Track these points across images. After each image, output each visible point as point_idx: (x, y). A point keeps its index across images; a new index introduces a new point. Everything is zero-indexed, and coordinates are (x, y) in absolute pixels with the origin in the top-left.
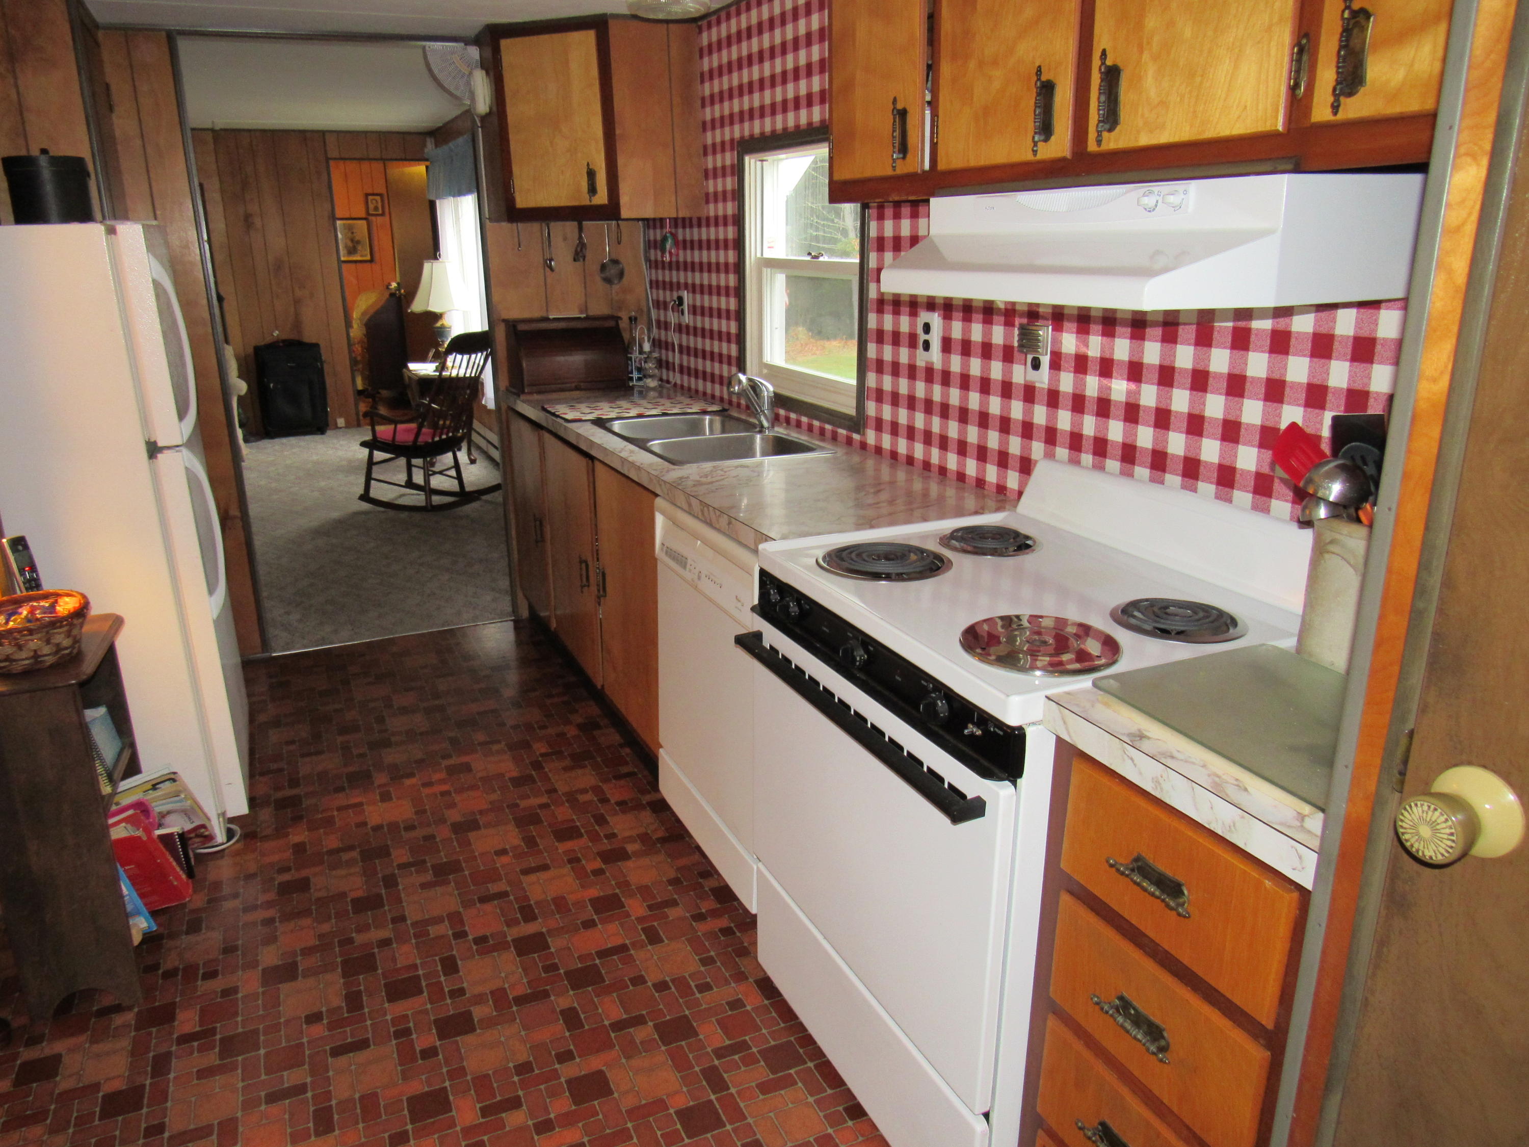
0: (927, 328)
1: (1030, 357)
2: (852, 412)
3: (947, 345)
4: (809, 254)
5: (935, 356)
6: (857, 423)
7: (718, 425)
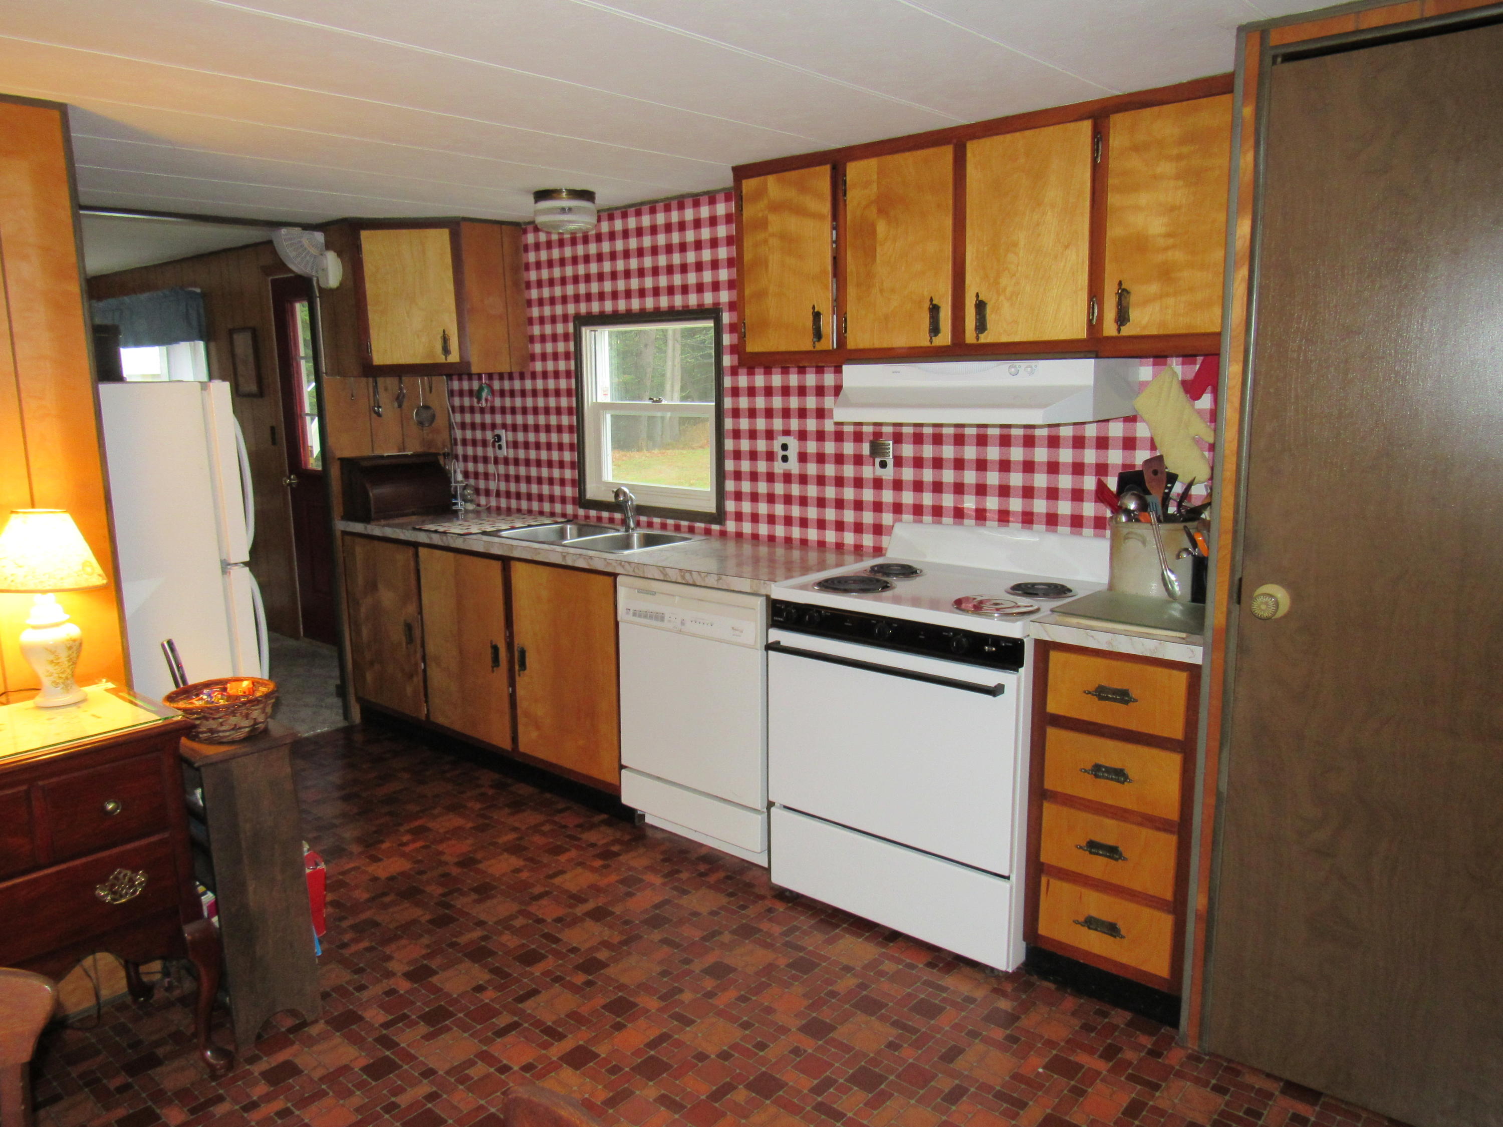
0: (785, 447)
1: (878, 461)
2: (714, 510)
3: (803, 457)
4: (651, 399)
5: (793, 466)
6: (719, 516)
7: (575, 532)
